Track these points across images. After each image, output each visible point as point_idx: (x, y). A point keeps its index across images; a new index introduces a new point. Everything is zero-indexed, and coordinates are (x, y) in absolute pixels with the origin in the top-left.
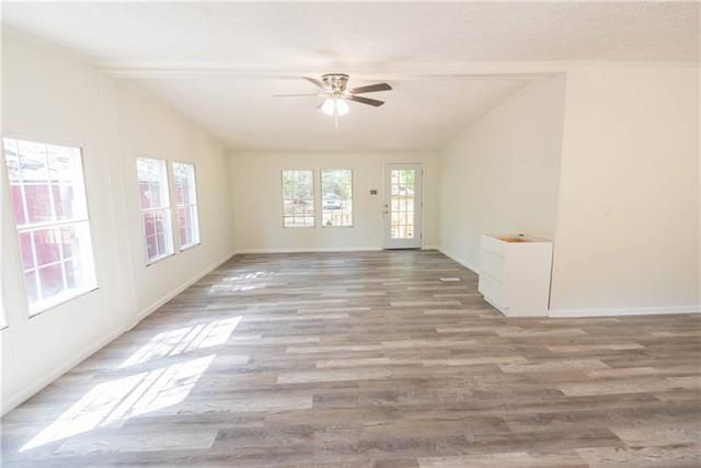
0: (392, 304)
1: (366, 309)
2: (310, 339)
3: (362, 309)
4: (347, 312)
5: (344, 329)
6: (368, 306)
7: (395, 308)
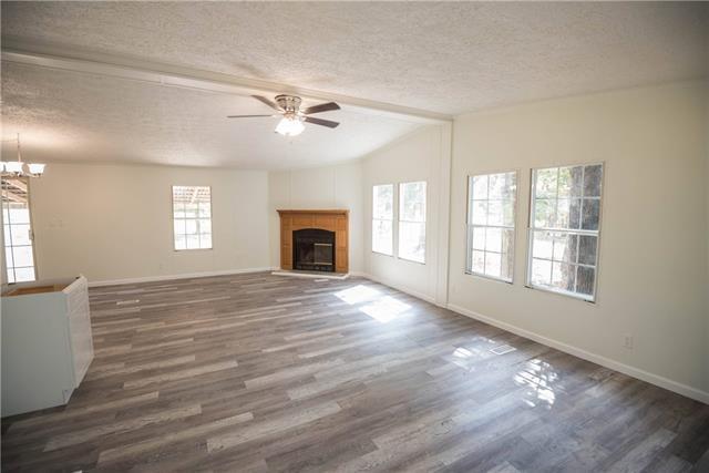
0: (234, 364)
1: (269, 350)
2: (303, 318)
3: (274, 349)
4: (287, 343)
5: (282, 328)
6: (267, 354)
7: (231, 358)
